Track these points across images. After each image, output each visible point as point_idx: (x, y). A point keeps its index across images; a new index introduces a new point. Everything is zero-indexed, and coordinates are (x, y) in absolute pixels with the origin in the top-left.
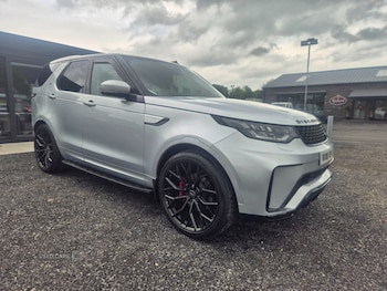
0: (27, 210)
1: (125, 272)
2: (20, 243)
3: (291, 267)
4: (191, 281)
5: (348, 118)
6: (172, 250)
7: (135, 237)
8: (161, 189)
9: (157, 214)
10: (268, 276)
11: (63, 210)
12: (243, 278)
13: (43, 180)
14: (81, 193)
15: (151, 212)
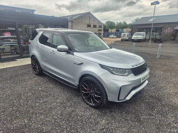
0: (32, 93)
1: (68, 120)
2: (32, 108)
3: (126, 120)
4: (90, 124)
5: (173, 40)
6: (84, 112)
7: (71, 106)
8: (80, 88)
9: (79, 96)
10: (117, 123)
11: (45, 94)
12: (108, 124)
13: (36, 79)
14: (51, 86)
15: (77, 95)
